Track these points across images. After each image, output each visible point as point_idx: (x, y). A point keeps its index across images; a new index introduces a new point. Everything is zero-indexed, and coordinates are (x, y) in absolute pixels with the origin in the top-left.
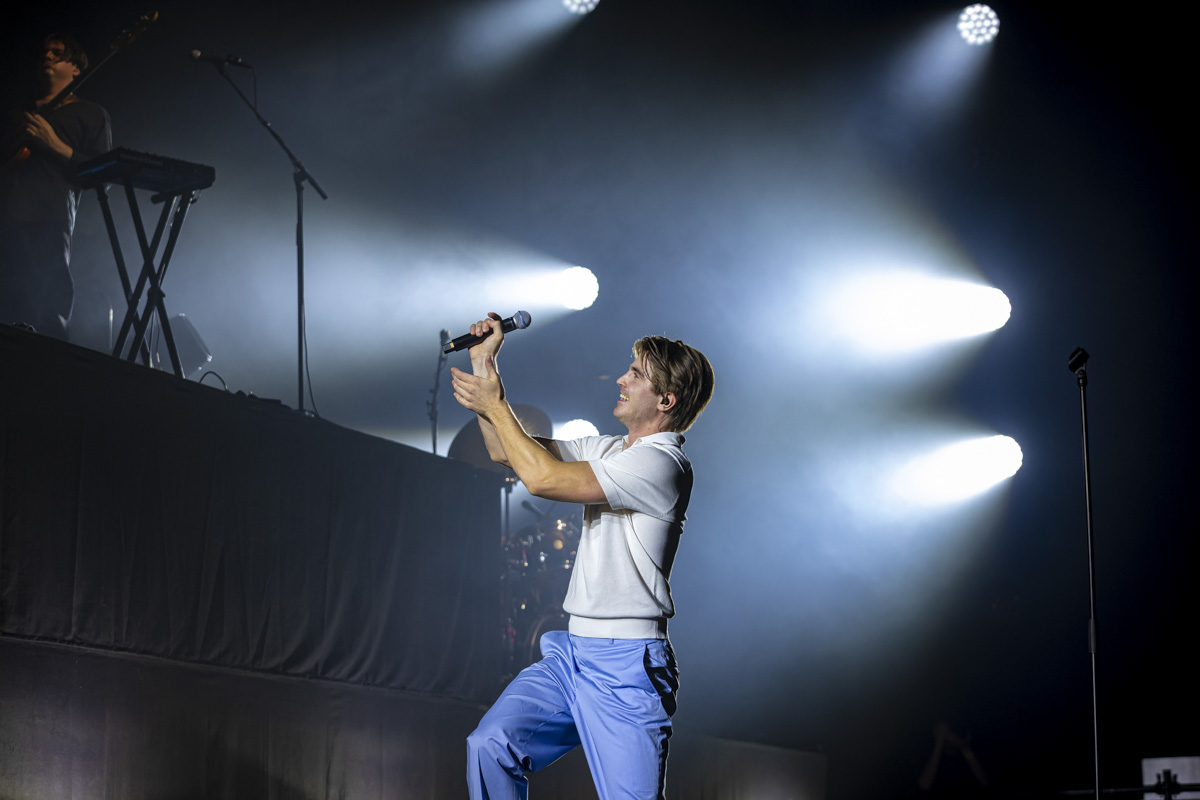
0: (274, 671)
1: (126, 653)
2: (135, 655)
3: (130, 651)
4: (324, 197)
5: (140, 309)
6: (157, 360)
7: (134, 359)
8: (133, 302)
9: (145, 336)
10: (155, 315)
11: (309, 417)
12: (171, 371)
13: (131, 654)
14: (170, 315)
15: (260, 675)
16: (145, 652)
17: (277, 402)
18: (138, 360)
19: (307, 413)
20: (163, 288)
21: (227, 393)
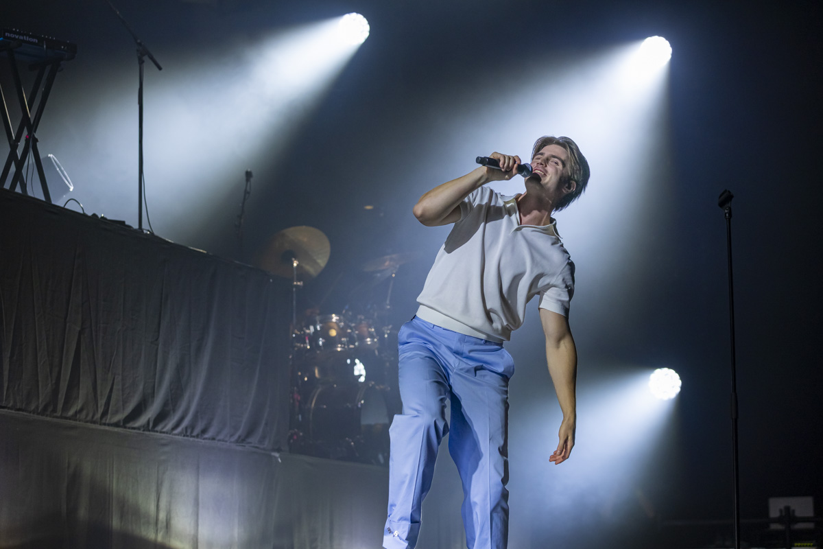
0: (117, 425)
1: (6, 410)
2: (13, 411)
3: (9, 408)
4: (160, 68)
5: (19, 153)
7: (15, 188)
8: (14, 147)
9: (24, 171)
10: (31, 155)
11: (147, 234)
12: (43, 198)
13: (10, 411)
14: (42, 156)
15: (107, 428)
16: (19, 410)
17: (123, 223)
18: (18, 190)
19: (145, 232)
20: (36, 136)
21: (84, 215)
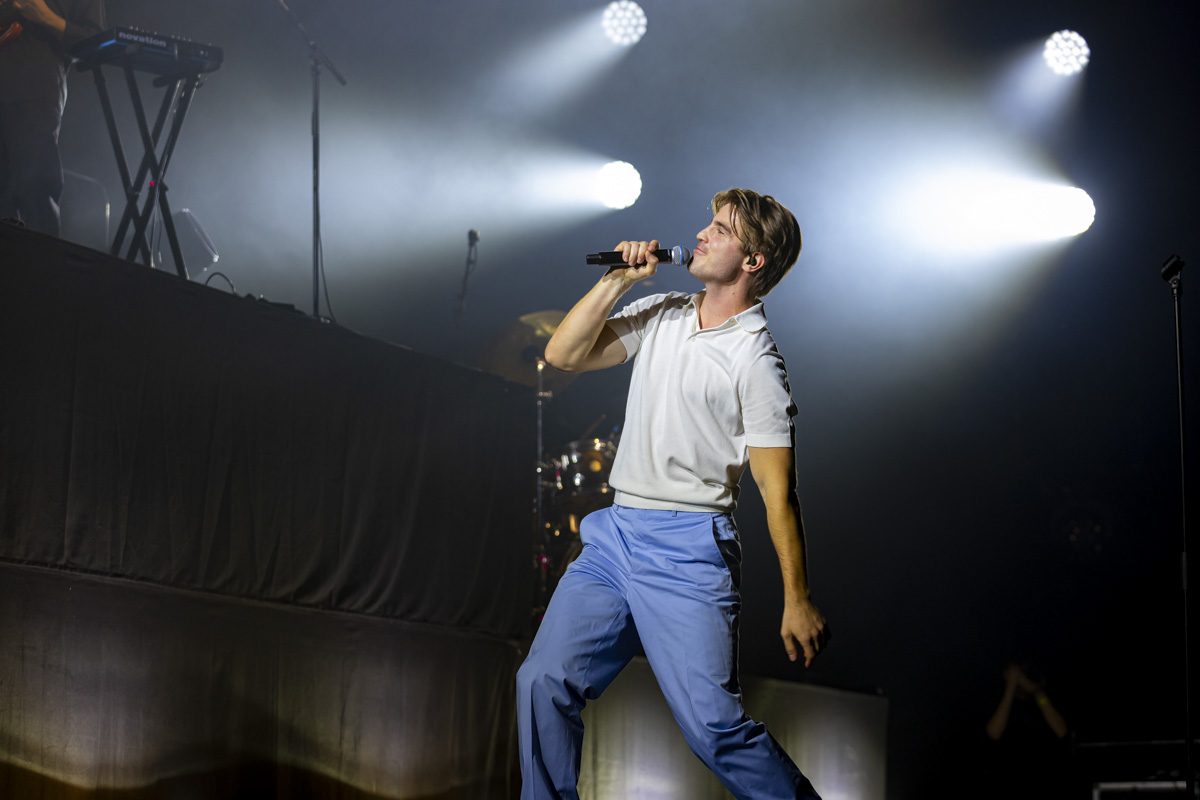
0: (284, 600)
1: (123, 579)
2: (134, 581)
3: (127, 577)
4: (343, 83)
5: (141, 205)
6: (161, 259)
7: (134, 259)
8: (132, 199)
9: (147, 234)
10: (157, 209)
11: (325, 324)
12: (174, 271)
13: (129, 581)
14: (173, 211)
15: (269, 605)
16: (142, 579)
17: (290, 307)
18: (139, 260)
19: (322, 320)
20: (166, 181)
21: (235, 296)
